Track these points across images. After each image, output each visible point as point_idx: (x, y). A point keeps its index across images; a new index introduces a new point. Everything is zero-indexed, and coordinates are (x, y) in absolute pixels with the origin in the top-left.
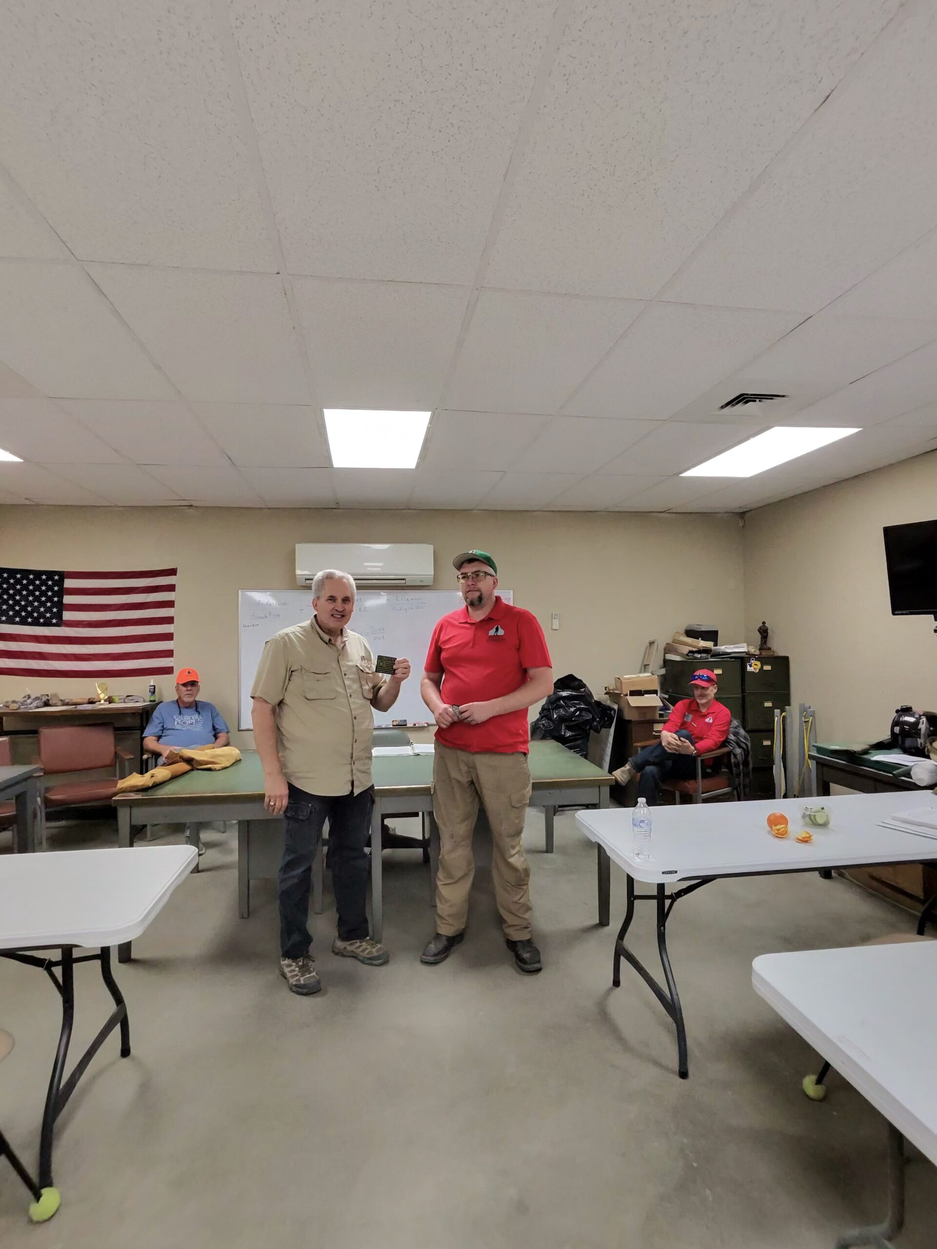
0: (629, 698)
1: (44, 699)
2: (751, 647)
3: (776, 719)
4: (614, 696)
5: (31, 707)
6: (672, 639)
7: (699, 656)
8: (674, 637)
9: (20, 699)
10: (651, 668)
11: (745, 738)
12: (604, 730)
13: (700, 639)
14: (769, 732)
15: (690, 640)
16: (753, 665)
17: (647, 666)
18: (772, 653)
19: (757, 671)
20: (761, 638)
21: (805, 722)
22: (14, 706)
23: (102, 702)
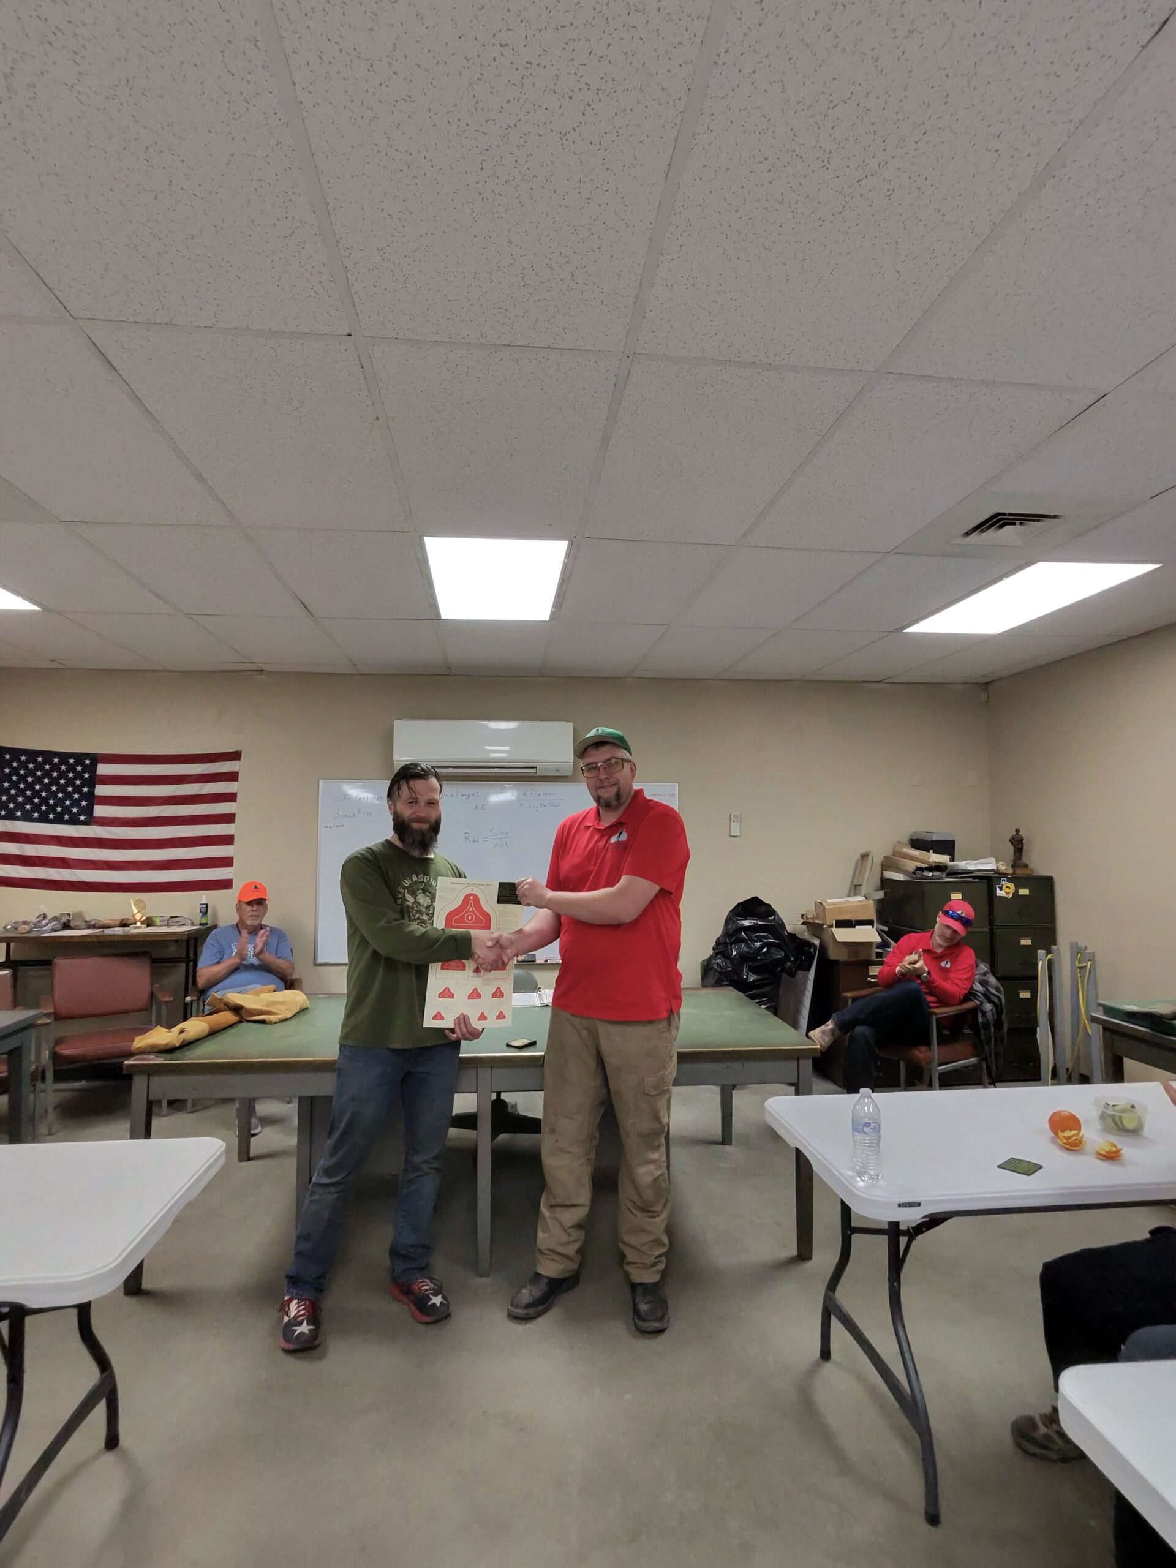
0: (834, 930)
1: (64, 920)
2: (1001, 863)
3: (1040, 963)
4: (815, 928)
5: (46, 930)
6: (892, 851)
7: (930, 874)
8: (894, 848)
9: (32, 918)
10: (864, 889)
11: (997, 989)
12: (800, 974)
13: (931, 851)
14: (1031, 982)
15: (916, 853)
16: (1004, 887)
17: (859, 887)
18: (1029, 872)
19: (1011, 895)
20: (1015, 851)
21: (1080, 968)
22: (23, 929)
23: (139, 924)
